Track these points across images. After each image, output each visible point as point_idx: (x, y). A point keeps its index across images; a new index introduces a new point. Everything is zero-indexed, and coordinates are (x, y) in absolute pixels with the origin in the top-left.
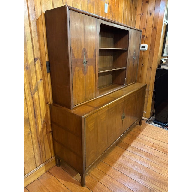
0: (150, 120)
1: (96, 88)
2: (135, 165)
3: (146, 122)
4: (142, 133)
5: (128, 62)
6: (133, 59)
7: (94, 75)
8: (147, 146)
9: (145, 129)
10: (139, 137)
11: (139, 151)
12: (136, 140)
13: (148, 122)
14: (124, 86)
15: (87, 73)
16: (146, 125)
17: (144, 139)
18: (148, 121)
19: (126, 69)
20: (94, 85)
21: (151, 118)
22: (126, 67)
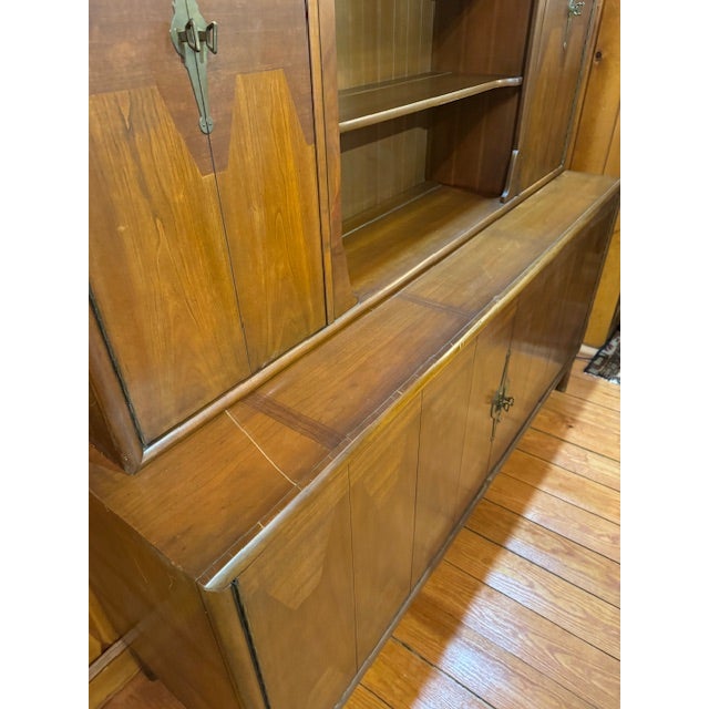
0: (606, 358)
1: (328, 256)
2: (557, 650)
3: (586, 370)
4: (573, 435)
5: (535, 37)
6: (568, 12)
7: (300, 160)
8: (606, 516)
9: (585, 414)
10: (559, 460)
11: (570, 553)
12: (549, 480)
13: (598, 367)
14: (502, 201)
15: (233, 146)
16: (591, 387)
17: (584, 472)
18: (598, 362)
19: (519, 89)
20: (309, 242)
21: (610, 347)
22: (523, 74)
